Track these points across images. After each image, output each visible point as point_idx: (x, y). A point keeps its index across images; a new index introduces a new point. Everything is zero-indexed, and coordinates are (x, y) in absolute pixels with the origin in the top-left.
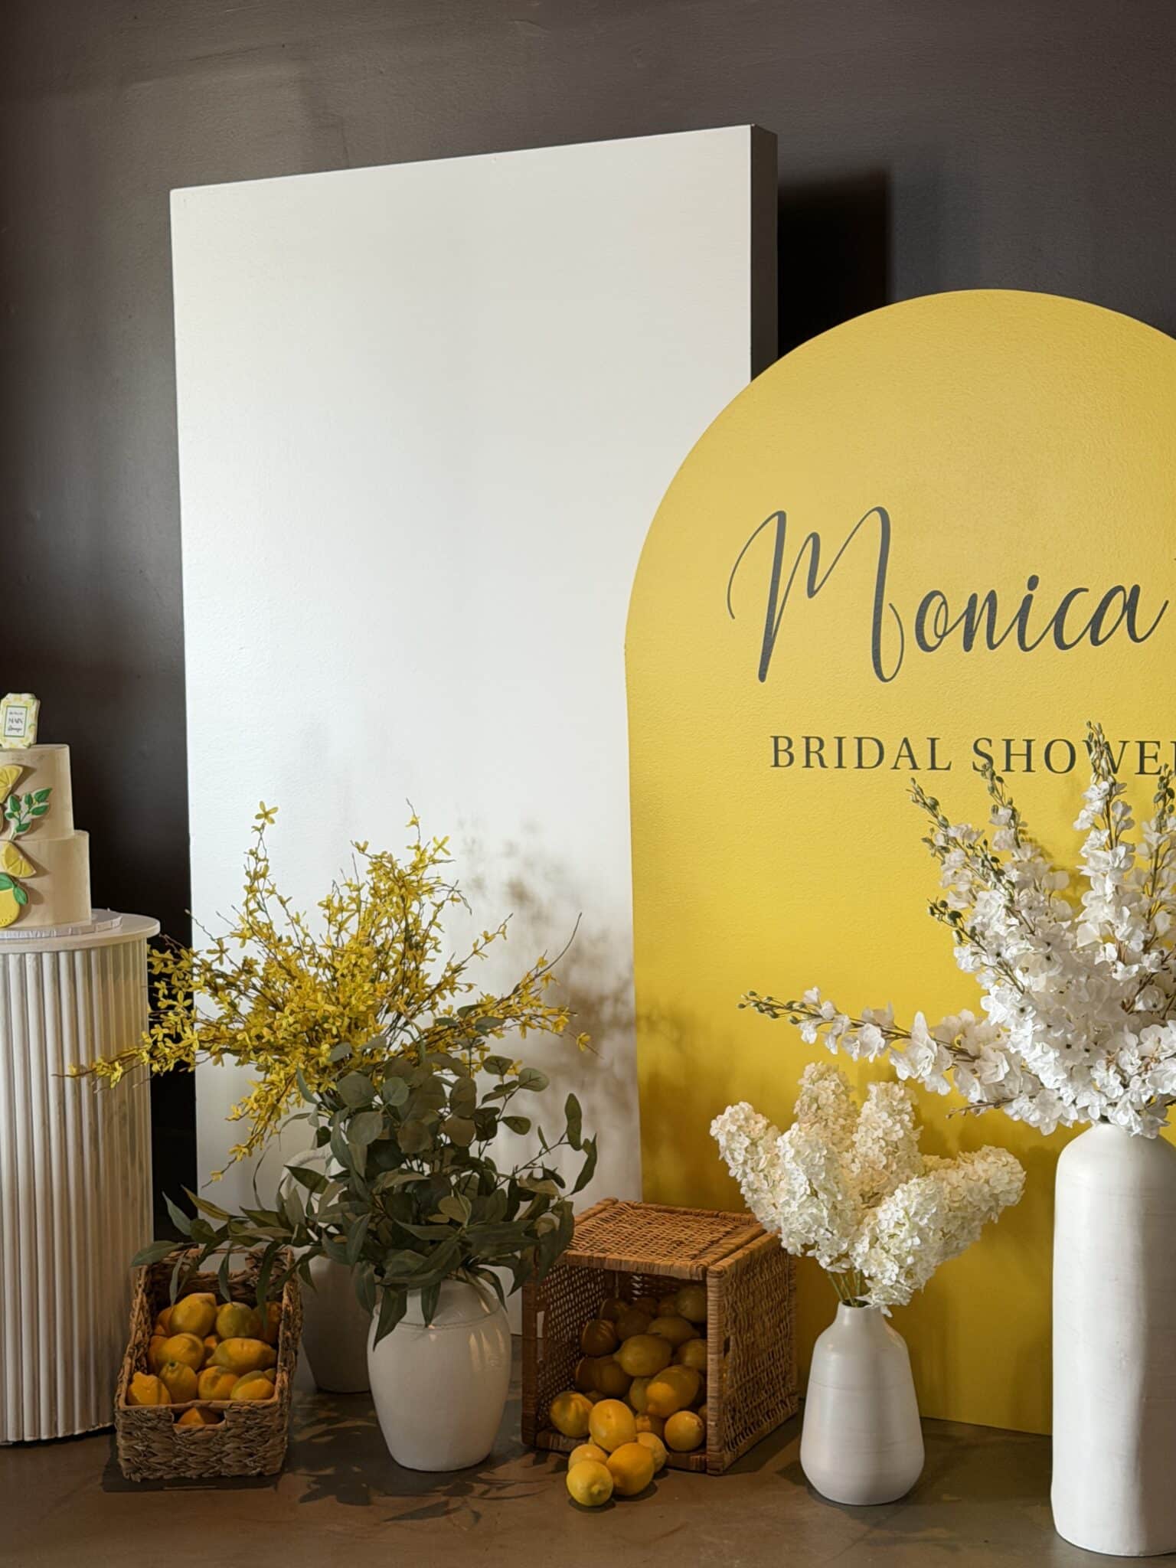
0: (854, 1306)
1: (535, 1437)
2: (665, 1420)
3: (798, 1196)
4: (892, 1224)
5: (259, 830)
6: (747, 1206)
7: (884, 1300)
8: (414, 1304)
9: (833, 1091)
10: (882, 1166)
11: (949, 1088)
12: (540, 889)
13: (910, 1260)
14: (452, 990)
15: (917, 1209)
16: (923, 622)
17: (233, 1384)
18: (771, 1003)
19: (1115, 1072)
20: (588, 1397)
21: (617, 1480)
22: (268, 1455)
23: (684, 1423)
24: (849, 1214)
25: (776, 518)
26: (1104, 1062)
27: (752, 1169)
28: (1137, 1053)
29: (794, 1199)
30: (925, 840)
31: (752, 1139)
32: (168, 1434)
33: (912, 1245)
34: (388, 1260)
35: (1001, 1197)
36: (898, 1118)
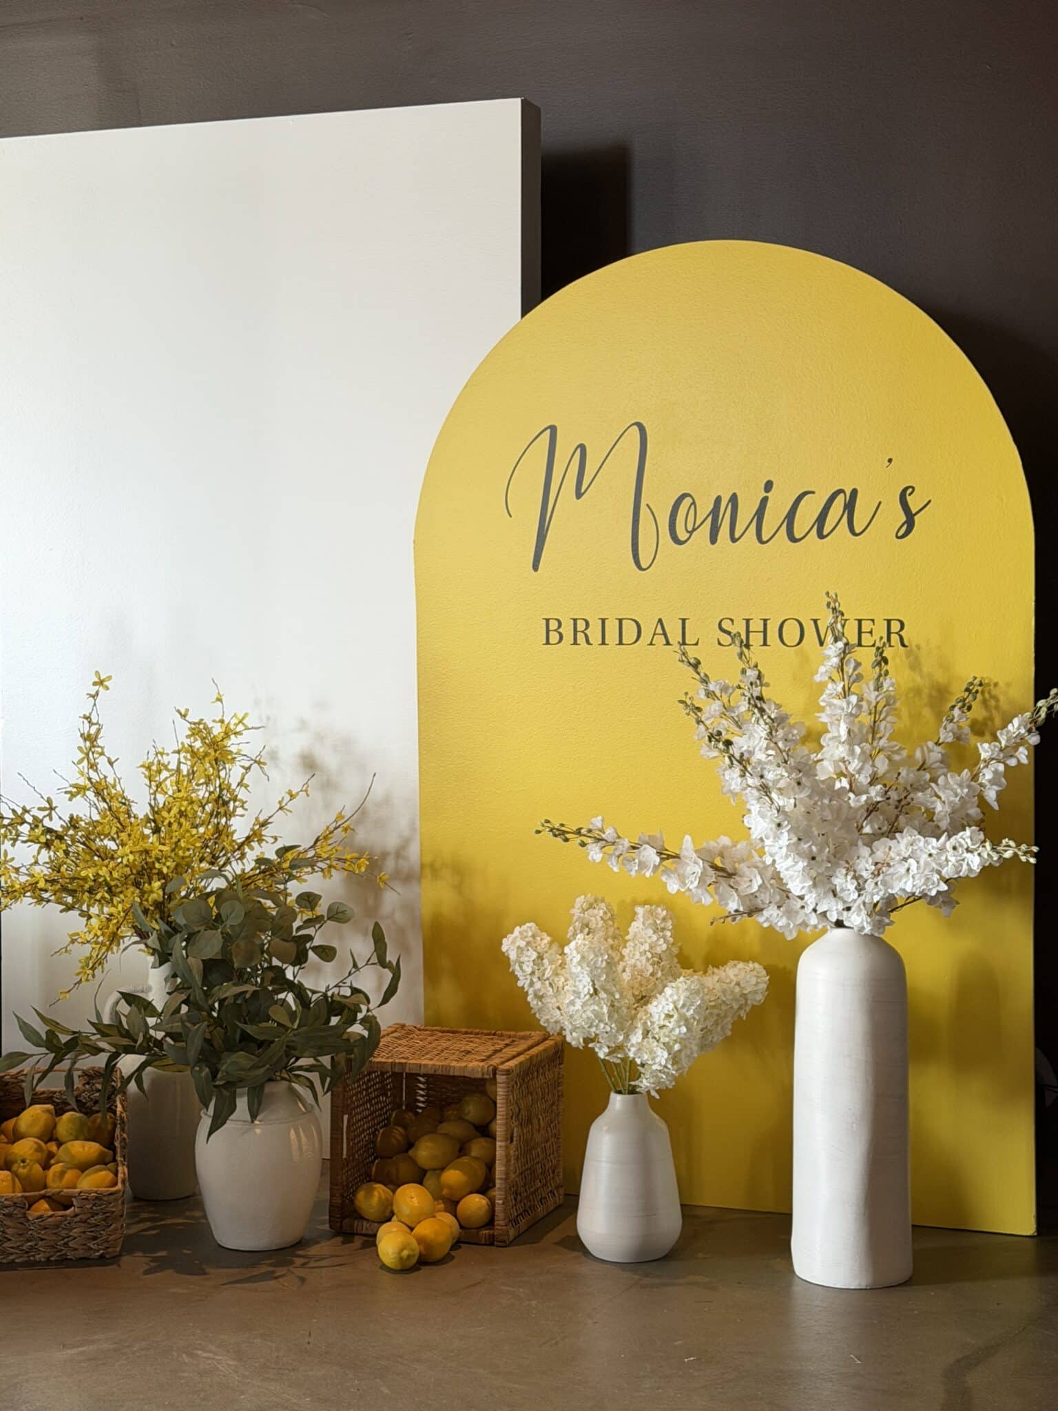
0: (625, 1094)
1: (341, 1222)
2: (458, 1202)
3: (582, 996)
4: (663, 1016)
5: (93, 697)
6: (533, 1012)
7: (653, 1083)
8: (242, 1103)
9: (601, 917)
10: (649, 974)
11: (712, 900)
12: (329, 759)
13: (677, 1047)
14: (260, 841)
15: (684, 1001)
16: (675, 519)
17: (78, 1177)
18: (563, 828)
19: (852, 878)
20: (389, 1188)
21: (422, 1248)
22: (111, 1238)
23: (475, 1204)
24: (625, 1011)
25: (548, 431)
26: (844, 871)
27: (539, 978)
28: (870, 861)
29: (579, 998)
30: (682, 702)
31: (539, 953)
32: (22, 1220)
33: (680, 1033)
34: (222, 1061)
35: (749, 997)
36: (661, 934)
